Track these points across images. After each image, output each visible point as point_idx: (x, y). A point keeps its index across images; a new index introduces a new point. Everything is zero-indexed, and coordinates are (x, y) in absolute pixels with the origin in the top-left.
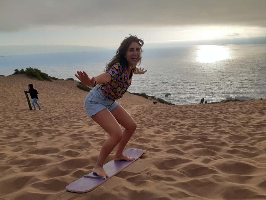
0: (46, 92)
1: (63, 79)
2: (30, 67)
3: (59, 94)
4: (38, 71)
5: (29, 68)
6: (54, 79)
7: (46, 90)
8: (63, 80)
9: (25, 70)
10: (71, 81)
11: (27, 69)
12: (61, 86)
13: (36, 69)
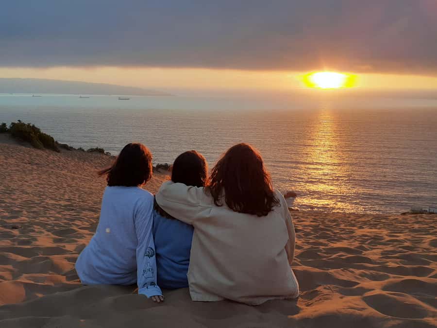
0: (52, 172)
1: (83, 148)
2: (19, 121)
3: (79, 178)
4: (34, 129)
5: (17, 122)
6: (65, 147)
7: (52, 168)
8: (83, 150)
9: (8, 126)
10: (99, 155)
11: (12, 123)
12: (79, 162)
13: (31, 125)
